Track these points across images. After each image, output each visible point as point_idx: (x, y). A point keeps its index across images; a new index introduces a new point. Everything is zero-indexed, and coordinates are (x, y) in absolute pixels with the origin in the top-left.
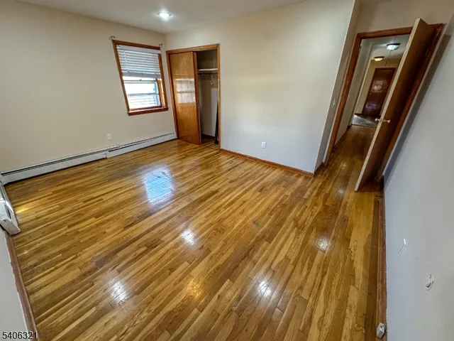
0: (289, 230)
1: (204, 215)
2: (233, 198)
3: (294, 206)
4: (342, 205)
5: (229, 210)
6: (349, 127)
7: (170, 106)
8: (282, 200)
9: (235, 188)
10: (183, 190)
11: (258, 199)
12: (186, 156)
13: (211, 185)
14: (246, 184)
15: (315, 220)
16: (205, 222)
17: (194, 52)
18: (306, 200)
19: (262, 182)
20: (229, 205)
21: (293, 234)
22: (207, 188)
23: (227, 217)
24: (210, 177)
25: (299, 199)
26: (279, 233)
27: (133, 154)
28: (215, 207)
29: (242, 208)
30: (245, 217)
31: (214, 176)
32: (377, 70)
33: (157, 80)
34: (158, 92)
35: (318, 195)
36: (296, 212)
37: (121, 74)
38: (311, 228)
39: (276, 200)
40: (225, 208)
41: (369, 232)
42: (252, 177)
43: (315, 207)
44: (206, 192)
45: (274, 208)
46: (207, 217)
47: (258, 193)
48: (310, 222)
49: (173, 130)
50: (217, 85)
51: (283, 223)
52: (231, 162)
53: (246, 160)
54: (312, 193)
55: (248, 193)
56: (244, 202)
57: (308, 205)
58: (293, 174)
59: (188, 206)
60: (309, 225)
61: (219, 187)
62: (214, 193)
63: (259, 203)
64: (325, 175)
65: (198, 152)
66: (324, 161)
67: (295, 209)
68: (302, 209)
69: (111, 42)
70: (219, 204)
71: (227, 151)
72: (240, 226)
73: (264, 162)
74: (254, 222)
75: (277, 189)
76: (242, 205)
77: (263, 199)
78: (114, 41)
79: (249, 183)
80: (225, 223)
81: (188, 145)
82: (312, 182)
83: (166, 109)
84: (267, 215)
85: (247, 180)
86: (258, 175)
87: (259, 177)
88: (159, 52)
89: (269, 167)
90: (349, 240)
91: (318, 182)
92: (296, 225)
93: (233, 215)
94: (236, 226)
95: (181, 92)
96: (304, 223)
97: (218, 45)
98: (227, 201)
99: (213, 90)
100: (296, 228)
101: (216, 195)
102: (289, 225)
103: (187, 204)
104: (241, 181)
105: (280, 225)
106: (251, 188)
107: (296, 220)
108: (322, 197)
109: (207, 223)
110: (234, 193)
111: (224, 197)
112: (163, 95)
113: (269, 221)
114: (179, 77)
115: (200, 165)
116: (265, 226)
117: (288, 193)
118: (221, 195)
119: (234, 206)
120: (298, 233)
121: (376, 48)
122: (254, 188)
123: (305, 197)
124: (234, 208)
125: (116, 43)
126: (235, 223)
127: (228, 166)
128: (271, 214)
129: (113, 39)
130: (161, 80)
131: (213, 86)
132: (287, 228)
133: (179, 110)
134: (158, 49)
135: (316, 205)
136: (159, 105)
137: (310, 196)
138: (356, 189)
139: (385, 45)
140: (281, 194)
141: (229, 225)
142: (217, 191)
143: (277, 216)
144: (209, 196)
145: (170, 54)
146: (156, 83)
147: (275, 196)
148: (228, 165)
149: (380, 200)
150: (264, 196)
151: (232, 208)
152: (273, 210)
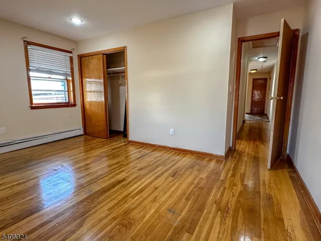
0: (211, 216)
1: (106, 208)
2: (143, 185)
3: (212, 188)
4: (261, 183)
5: (137, 200)
6: (244, 122)
7: (79, 102)
8: (198, 183)
9: (144, 175)
10: (83, 181)
11: (171, 184)
12: (92, 149)
13: (117, 175)
14: (156, 170)
15: (238, 202)
16: (107, 216)
17: (103, 54)
18: (223, 182)
19: (173, 168)
20: (138, 193)
21: (218, 220)
22: (112, 177)
23: (136, 208)
24: (116, 166)
25: (216, 180)
26: (201, 219)
27: (29, 149)
28: (120, 197)
29: (154, 195)
30: (158, 205)
31: (120, 165)
32: (254, 80)
33: (66, 79)
34: (66, 90)
35: (234, 175)
36: (216, 195)
37: (28, 70)
38: (236, 211)
39: (192, 183)
40: (133, 197)
41: (299, 208)
42: (164, 163)
43: (234, 188)
44: (111, 181)
45: (191, 192)
46: (110, 209)
47: (171, 179)
48: (233, 204)
49: (81, 126)
50: (125, 84)
51: (204, 209)
52: (140, 152)
53: (156, 149)
54: (227, 175)
55: (159, 179)
56: (156, 188)
57: (227, 185)
58: (204, 158)
59: (86, 199)
60: (233, 207)
61: (127, 175)
62: (120, 182)
63: (173, 189)
64: (236, 158)
65: (104, 145)
66: (231, 145)
67: (214, 191)
68: (221, 191)
69: (22, 42)
70: (125, 194)
71: (136, 142)
72: (152, 216)
73: (174, 149)
74: (169, 210)
75: (191, 174)
76: (153, 192)
77: (177, 184)
78: (25, 41)
79: (160, 169)
80: (132, 215)
81: (94, 139)
82: (225, 165)
83: (74, 105)
84: (183, 200)
85: (157, 167)
86: (169, 161)
87: (170, 163)
88: (71, 55)
89: (180, 153)
90: (282, 220)
91: (230, 164)
92: (219, 209)
93: (143, 204)
94: (147, 217)
95: (90, 92)
96: (228, 204)
97: (125, 47)
98: (135, 189)
99: (121, 88)
100: (219, 213)
101: (123, 183)
102: (210, 209)
103: (86, 196)
104: (151, 168)
105: (201, 209)
106: (162, 174)
107: (218, 203)
108: (239, 176)
109: (110, 217)
110: (143, 180)
111: (132, 186)
112: (72, 93)
113: (187, 207)
114: (90, 78)
115: (107, 156)
116: (183, 214)
117: (204, 175)
118: (128, 184)
119: (145, 194)
120: (223, 219)
121: (251, 61)
122: (166, 174)
123: (222, 178)
124: (144, 196)
125: (27, 43)
126: (146, 213)
127: (138, 155)
128: (188, 199)
129: (25, 39)
130: (71, 78)
131: (121, 85)
132: (209, 213)
133: (87, 106)
134: (71, 52)
135: (235, 185)
136: (67, 101)
137: (226, 177)
138: (269, 167)
139: (257, 58)
140: (196, 178)
141: (138, 217)
142: (123, 180)
143: (196, 201)
144: (114, 185)
145: (81, 57)
146: (66, 81)
147: (190, 179)
148: (136, 155)
149: (295, 175)
150: (178, 181)
151: (141, 197)
152: (190, 194)
